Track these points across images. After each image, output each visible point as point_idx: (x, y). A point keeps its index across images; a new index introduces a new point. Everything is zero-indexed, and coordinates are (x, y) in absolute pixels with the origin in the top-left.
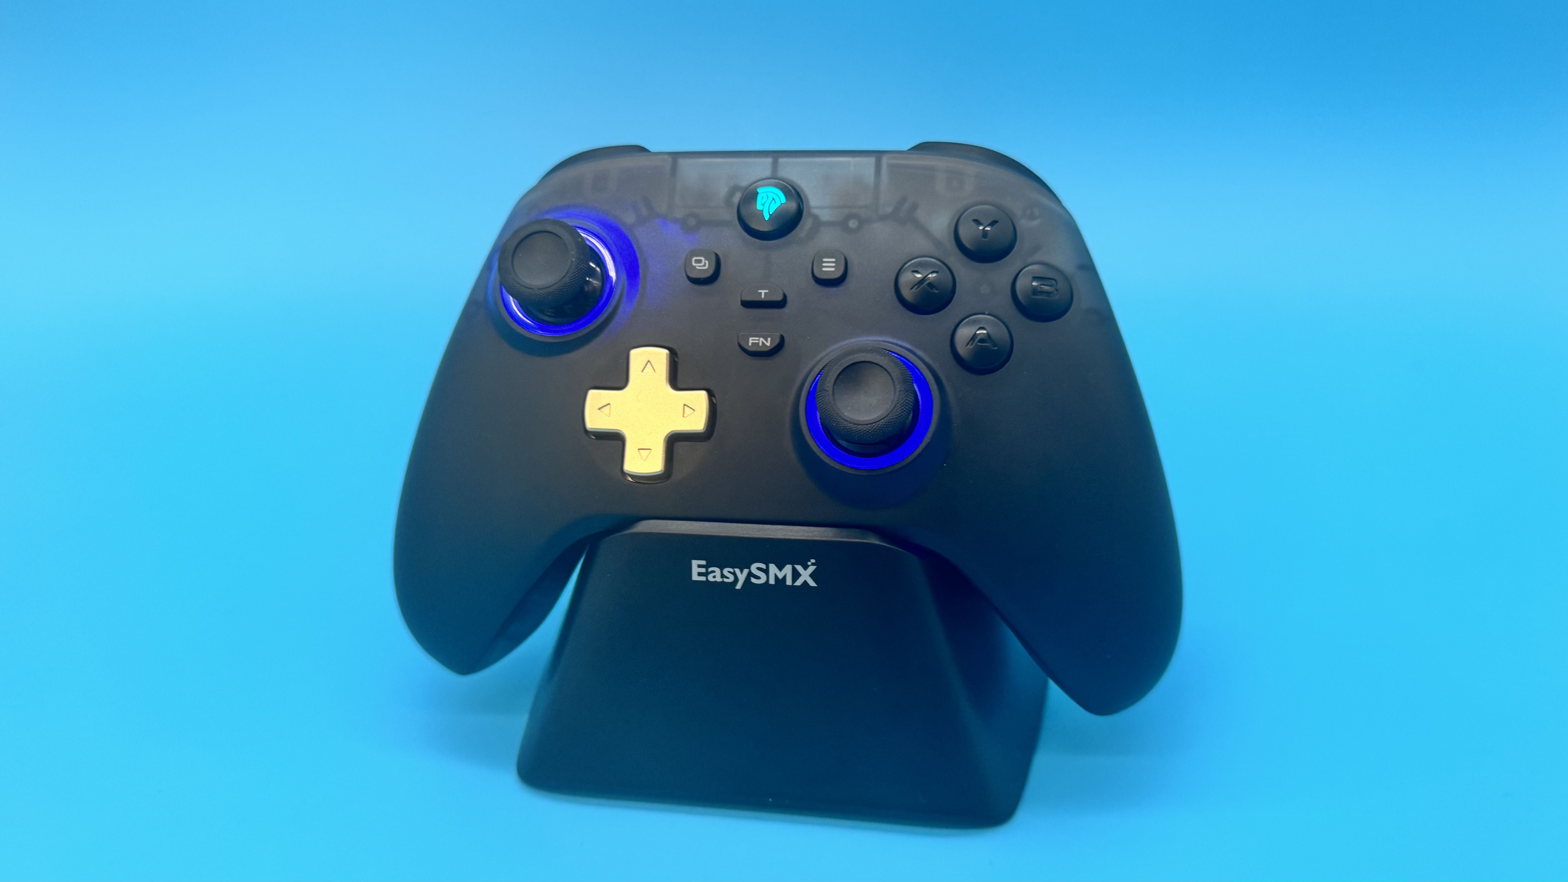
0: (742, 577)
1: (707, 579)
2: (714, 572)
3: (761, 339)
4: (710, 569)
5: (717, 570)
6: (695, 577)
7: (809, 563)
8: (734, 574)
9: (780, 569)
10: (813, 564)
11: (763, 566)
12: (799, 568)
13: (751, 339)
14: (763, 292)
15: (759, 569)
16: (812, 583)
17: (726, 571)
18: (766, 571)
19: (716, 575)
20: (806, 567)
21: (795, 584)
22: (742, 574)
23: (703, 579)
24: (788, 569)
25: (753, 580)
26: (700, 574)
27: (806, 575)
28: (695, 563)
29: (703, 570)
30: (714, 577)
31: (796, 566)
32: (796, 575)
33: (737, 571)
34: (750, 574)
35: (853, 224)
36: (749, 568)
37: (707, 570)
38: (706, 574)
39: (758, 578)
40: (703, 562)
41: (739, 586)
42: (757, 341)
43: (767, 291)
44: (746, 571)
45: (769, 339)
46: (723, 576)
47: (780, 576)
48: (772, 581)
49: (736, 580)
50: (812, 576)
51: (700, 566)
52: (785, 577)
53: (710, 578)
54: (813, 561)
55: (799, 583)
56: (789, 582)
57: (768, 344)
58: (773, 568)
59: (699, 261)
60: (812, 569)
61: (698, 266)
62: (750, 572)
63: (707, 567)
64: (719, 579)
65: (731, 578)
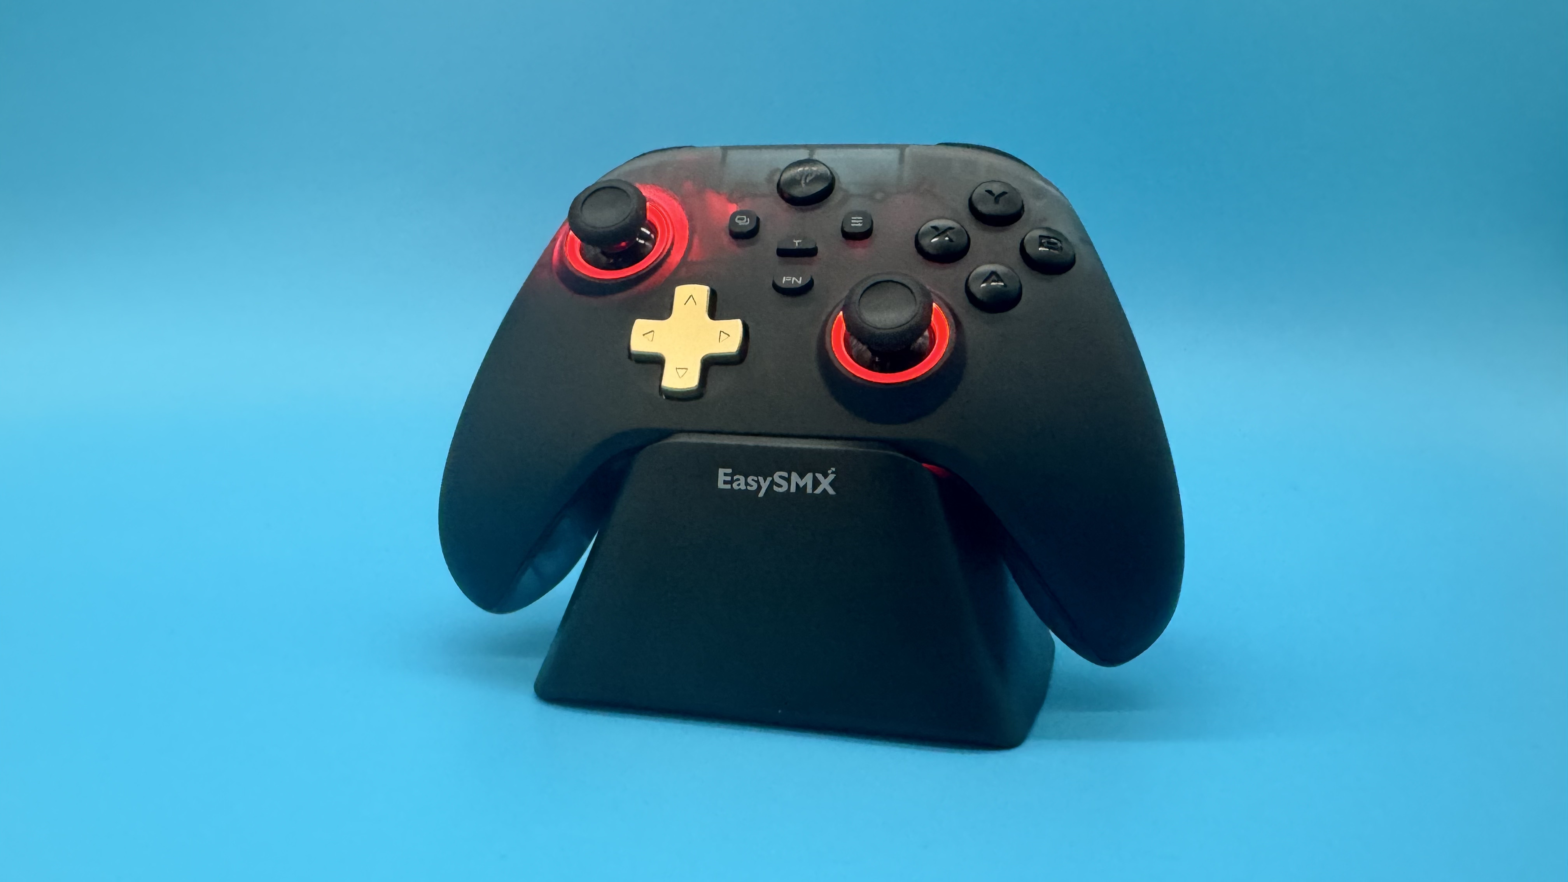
0: (765, 486)
1: (732, 486)
2: (738, 480)
3: (794, 279)
4: (735, 478)
5: (742, 478)
6: (721, 485)
7: (830, 472)
8: (758, 482)
9: (802, 476)
10: (833, 473)
11: (785, 474)
12: (819, 476)
13: (784, 278)
14: (797, 242)
15: (781, 477)
16: (831, 491)
17: (750, 480)
18: (788, 480)
19: (740, 483)
20: (826, 476)
21: (814, 492)
22: (765, 482)
23: (728, 487)
24: (809, 478)
25: (775, 488)
26: (725, 482)
27: (825, 484)
28: (721, 471)
29: (729, 478)
30: (739, 485)
31: (817, 475)
32: (816, 483)
33: (761, 479)
34: (773, 483)
35: (879, 196)
36: (772, 476)
37: (732, 478)
38: (731, 482)
39: (780, 486)
40: (729, 471)
41: (761, 494)
42: (790, 280)
43: (800, 241)
44: (769, 479)
45: (801, 278)
46: (747, 484)
47: (801, 484)
48: (793, 489)
49: (759, 488)
50: (831, 484)
51: (725, 474)
52: (805, 486)
53: (735, 486)
54: (834, 469)
55: (818, 491)
56: (809, 490)
57: (800, 282)
58: (795, 477)
59: (743, 219)
60: (831, 477)
61: (740, 223)
62: (773, 481)
63: (732, 475)
64: (743, 487)
65: (755, 486)
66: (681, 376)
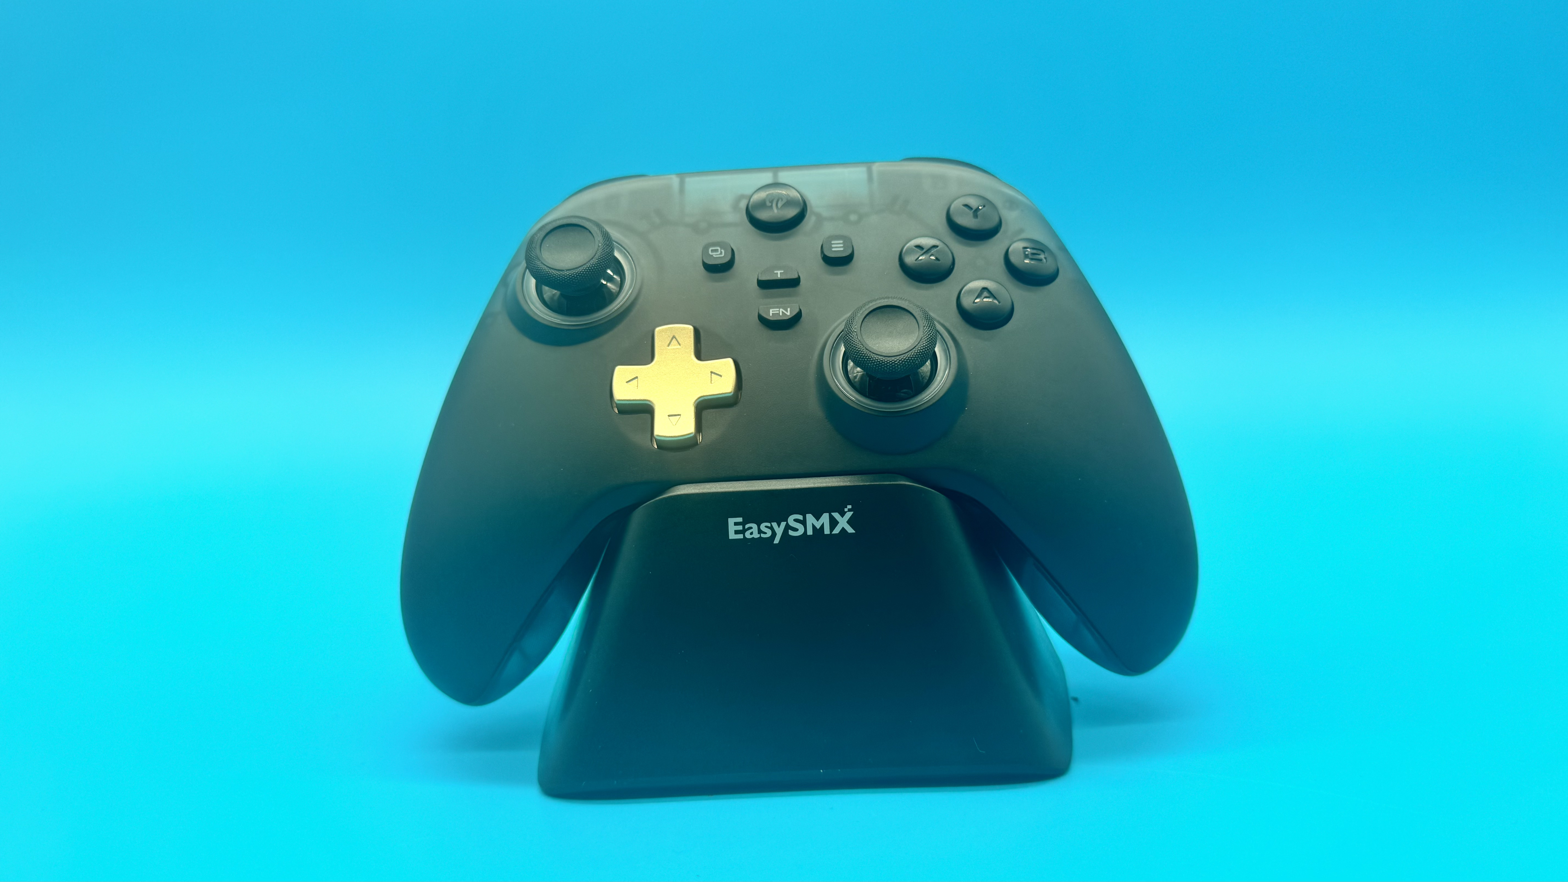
0: (779, 531)
1: (744, 536)
2: (751, 528)
3: (781, 310)
4: (747, 526)
5: (754, 526)
6: (732, 536)
7: (846, 510)
8: (771, 528)
9: (818, 519)
10: (849, 510)
11: (800, 517)
12: (836, 515)
13: (771, 310)
14: (779, 272)
15: (796, 520)
16: (850, 530)
17: (763, 527)
18: (804, 522)
19: (753, 532)
20: (843, 514)
21: (834, 532)
22: (779, 527)
23: (741, 536)
24: (825, 518)
25: (791, 533)
26: (737, 532)
27: (843, 523)
28: (731, 521)
29: (740, 528)
30: (751, 533)
31: (833, 514)
32: (833, 523)
33: (775, 525)
34: (788, 527)
35: (853, 217)
36: (787, 521)
37: (744, 527)
38: (743, 532)
39: (796, 530)
40: (740, 520)
41: (777, 541)
42: (778, 312)
43: (783, 271)
44: (783, 524)
45: (789, 309)
46: (760, 532)
47: (818, 526)
48: (810, 532)
49: (774, 534)
50: (849, 522)
51: (736, 524)
52: (823, 526)
53: (748, 535)
54: (849, 507)
55: (836, 531)
56: (827, 531)
57: (788, 314)
58: (810, 518)
59: (716, 251)
60: (849, 515)
61: (714, 254)
62: (787, 525)
63: (743, 524)
64: (756, 535)
65: (769, 533)
66: (674, 424)
